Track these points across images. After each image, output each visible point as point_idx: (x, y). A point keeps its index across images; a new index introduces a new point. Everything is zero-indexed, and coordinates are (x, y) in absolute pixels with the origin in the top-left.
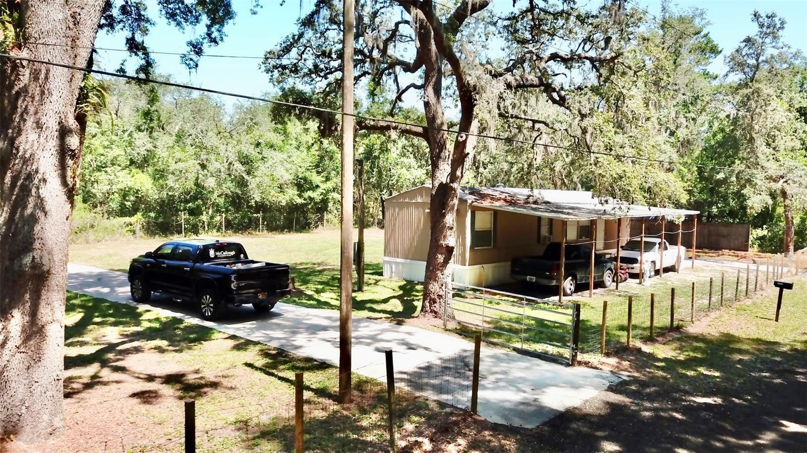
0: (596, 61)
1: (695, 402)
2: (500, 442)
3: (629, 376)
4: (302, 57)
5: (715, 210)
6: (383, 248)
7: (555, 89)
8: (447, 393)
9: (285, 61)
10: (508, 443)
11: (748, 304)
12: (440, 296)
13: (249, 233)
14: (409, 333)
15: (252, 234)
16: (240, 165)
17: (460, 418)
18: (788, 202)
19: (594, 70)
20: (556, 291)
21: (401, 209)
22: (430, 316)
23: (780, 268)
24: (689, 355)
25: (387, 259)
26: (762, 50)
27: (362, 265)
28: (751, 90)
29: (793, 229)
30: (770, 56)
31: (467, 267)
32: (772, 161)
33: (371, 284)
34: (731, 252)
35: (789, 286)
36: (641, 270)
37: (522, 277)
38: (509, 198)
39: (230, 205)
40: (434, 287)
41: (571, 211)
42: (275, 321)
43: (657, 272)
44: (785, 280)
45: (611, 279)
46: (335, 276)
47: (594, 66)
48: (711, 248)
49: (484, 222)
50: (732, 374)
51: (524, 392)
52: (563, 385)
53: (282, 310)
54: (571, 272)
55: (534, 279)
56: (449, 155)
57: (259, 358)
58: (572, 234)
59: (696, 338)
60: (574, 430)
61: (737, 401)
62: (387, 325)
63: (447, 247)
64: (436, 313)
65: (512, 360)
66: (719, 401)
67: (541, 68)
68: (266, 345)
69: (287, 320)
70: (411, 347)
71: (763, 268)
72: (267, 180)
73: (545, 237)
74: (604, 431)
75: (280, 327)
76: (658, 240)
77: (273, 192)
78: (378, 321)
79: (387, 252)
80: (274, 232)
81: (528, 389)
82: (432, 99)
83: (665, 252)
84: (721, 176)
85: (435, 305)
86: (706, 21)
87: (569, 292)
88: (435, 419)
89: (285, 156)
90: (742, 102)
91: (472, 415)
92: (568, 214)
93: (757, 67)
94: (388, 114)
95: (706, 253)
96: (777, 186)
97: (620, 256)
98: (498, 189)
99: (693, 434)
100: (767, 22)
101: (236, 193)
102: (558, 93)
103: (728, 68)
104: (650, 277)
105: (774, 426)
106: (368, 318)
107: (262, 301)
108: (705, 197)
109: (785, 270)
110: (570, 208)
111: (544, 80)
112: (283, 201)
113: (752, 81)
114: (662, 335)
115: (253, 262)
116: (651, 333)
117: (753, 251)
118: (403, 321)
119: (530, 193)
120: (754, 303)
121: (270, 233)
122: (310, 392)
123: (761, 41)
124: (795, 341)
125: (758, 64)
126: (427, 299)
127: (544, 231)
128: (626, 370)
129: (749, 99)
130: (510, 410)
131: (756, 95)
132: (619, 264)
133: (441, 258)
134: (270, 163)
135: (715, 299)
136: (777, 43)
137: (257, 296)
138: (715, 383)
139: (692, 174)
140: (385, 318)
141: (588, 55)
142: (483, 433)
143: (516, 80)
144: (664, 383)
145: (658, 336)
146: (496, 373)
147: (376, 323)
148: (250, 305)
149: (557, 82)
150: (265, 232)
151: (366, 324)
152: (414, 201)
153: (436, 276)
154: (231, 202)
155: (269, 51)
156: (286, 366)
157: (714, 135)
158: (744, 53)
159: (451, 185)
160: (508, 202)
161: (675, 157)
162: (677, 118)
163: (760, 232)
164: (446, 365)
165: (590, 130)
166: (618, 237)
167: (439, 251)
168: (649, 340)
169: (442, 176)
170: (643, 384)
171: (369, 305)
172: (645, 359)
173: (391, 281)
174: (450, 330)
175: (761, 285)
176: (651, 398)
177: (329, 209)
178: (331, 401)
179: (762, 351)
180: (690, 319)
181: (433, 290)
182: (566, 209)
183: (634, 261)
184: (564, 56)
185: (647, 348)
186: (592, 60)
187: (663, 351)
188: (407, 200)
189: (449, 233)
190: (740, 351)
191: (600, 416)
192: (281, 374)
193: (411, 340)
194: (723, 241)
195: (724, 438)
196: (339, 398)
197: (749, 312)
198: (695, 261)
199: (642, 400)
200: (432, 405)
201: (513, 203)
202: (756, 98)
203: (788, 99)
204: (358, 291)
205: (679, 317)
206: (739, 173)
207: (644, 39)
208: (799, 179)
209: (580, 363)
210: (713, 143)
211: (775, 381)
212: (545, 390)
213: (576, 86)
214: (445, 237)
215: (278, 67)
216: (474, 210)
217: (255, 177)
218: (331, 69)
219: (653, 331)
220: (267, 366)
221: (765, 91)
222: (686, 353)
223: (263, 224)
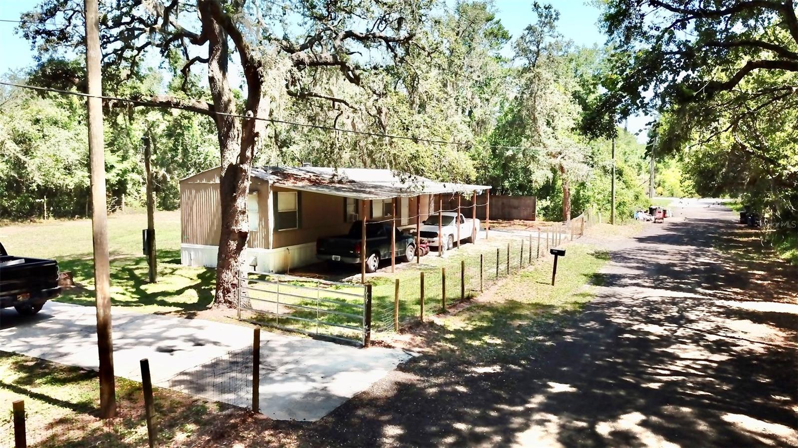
0: (390, 41)
1: (476, 373)
2: (280, 441)
3: (419, 352)
4: (70, 23)
5: (507, 184)
6: (180, 234)
7: (349, 67)
8: (229, 392)
9: (49, 25)
10: (289, 441)
11: (531, 270)
12: (234, 285)
13: (31, 221)
14: (200, 328)
15: (35, 222)
16: (14, 144)
17: (238, 420)
18: (564, 176)
19: (389, 50)
20: (357, 269)
21: (197, 191)
22: (224, 306)
23: (558, 235)
24: (475, 325)
25: (185, 245)
26: (541, 38)
27: (154, 253)
28: (533, 74)
29: (569, 200)
30: (548, 44)
31: (271, 250)
32: (552, 139)
33: (166, 274)
34: (521, 222)
35: (562, 253)
36: (440, 243)
37: (328, 257)
38: (314, 178)
39: (6, 190)
40: (228, 276)
41: (373, 190)
42: (42, 325)
43: (455, 244)
44: (559, 248)
45: (413, 254)
46: (126, 267)
47: (388, 46)
48: (504, 219)
49: (287, 203)
50: (512, 340)
51: (314, 381)
52: (354, 369)
53: (54, 311)
54: (373, 249)
55: (339, 258)
56: (238, 135)
57: (13, 372)
58: (377, 213)
59: (484, 307)
60: (359, 417)
61: (513, 367)
62: (175, 319)
63: (240, 232)
64: (230, 303)
65: (306, 347)
66: (497, 368)
67: (336, 46)
68: (23, 355)
69: (57, 322)
70: (198, 343)
71: (544, 235)
72: (50, 162)
73: (351, 215)
74: (388, 414)
75: (46, 332)
76: (455, 215)
77: (58, 175)
78: (167, 315)
79: (185, 238)
80: (62, 219)
81: (317, 378)
82: (218, 75)
83: (462, 225)
84: (509, 153)
85: (229, 294)
86: (496, 8)
87: (373, 268)
88: (211, 424)
89: (71, 134)
90: (526, 84)
91: (253, 415)
92: (370, 193)
93: (538, 53)
94: (179, 89)
95: (500, 223)
96: (556, 162)
97: (420, 230)
98: (303, 168)
99: (472, 406)
100: (544, 12)
101: (11, 176)
102: (352, 71)
103: (514, 54)
104: (448, 249)
105: (542, 389)
106: (156, 313)
107: (23, 303)
108: (497, 173)
109: (563, 236)
110: (373, 187)
111: (338, 58)
112: (71, 184)
113: (534, 66)
114: (454, 306)
115: (13, 258)
116: (444, 305)
117: (539, 219)
118: (195, 314)
119: (334, 172)
120: (536, 270)
121: (58, 220)
122: (68, 409)
123: (540, 30)
124: (566, 303)
125: (539, 51)
126: (220, 289)
127: (351, 209)
128: (418, 346)
129: (531, 83)
130: (296, 403)
131: (537, 78)
132: (419, 238)
133: (233, 245)
134: (53, 141)
135: (503, 267)
136: (553, 32)
137: (17, 298)
138: (496, 351)
139: (486, 151)
140: (175, 312)
141: (383, 34)
142: (262, 434)
143: (310, 57)
144: (451, 356)
145: (450, 308)
146: (287, 363)
147: (163, 319)
148: (12, 308)
149: (351, 61)
150: (51, 219)
151: (151, 321)
152: (211, 182)
153: (229, 264)
154: (6, 186)
155: (25, 12)
156: (44, 380)
157: (506, 115)
158: (527, 40)
159: (241, 166)
160: (312, 182)
161: (471, 135)
162: (473, 98)
163: (545, 203)
164: (235, 360)
165: (384, 110)
166: (418, 213)
167: (231, 237)
168: (442, 312)
169: (231, 156)
170: (431, 359)
171: (159, 298)
172: (436, 332)
173: (190, 269)
174: (244, 321)
175: (543, 252)
176: (437, 373)
177: (128, 191)
178: (92, 417)
179: (539, 314)
180: (479, 289)
181: (226, 279)
182: (369, 188)
183: (433, 235)
184: (359, 34)
185: (439, 321)
186: (387, 40)
187: (454, 322)
188: (204, 182)
189: (241, 218)
190: (520, 317)
191: (387, 398)
192: (35, 390)
193: (200, 335)
194: (515, 212)
195: (499, 406)
196: (102, 413)
197: (531, 278)
198: (490, 232)
199: (428, 376)
200: (213, 408)
201: (317, 183)
202: (537, 82)
203: (563, 84)
204: (150, 283)
205: (471, 287)
206: (524, 150)
207: (436, 22)
208: (574, 155)
209: (373, 343)
210: (504, 122)
211: (547, 343)
212: (335, 376)
213: (372, 66)
214: (237, 222)
215: (42, 33)
216: (276, 191)
217: (33, 157)
218: (108, 38)
219: (446, 303)
220: (21, 381)
221: (544, 76)
222: (474, 323)
223: (48, 209)
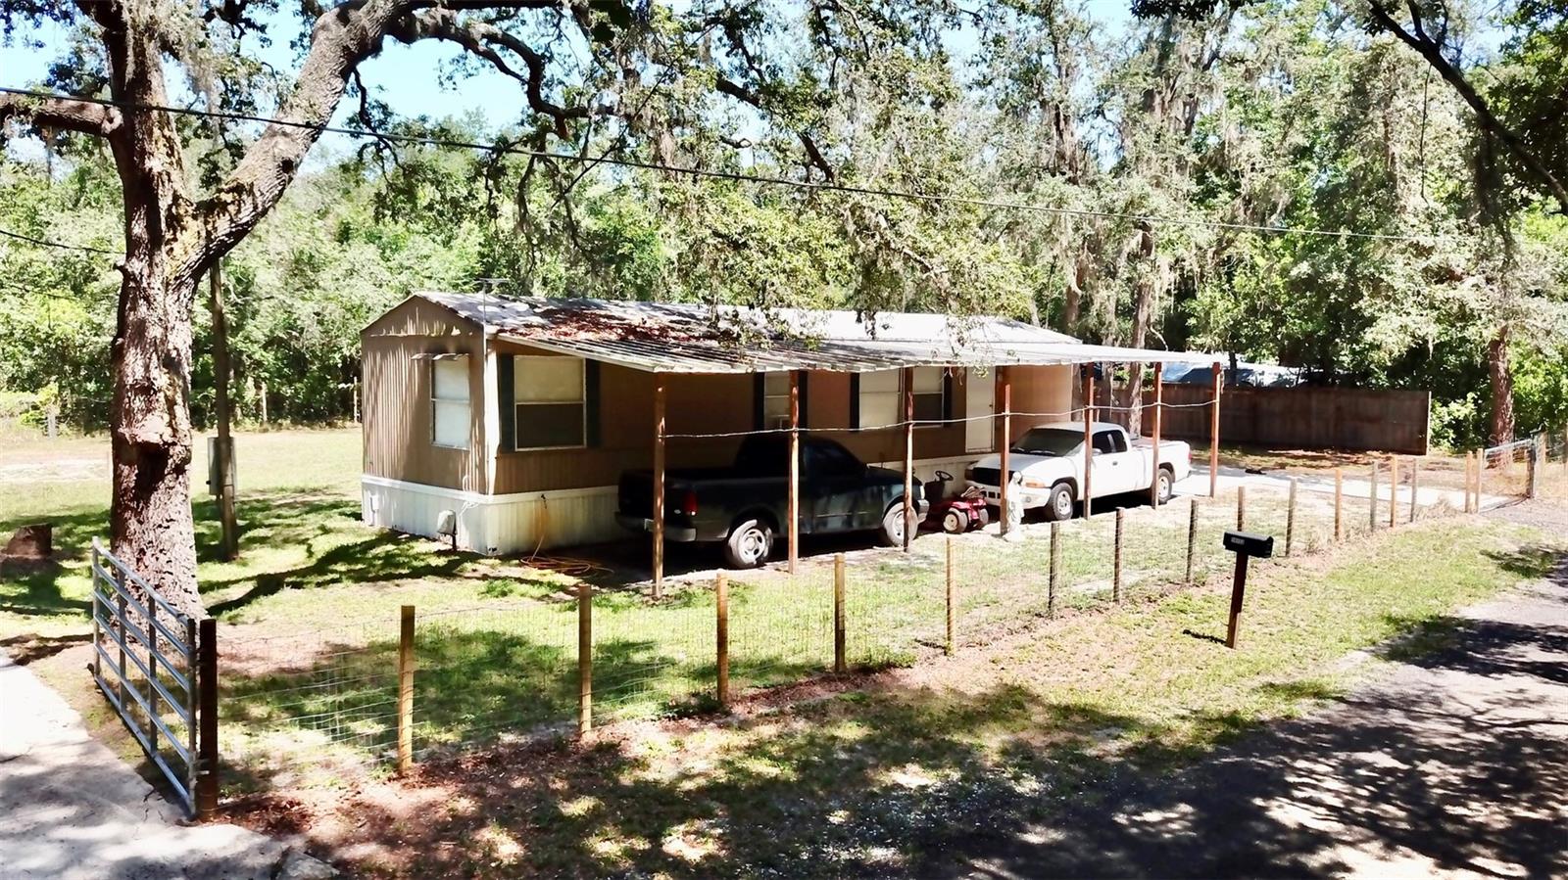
13: (328, 424)
25: (367, 478)
31: (490, 498)
34: (1383, 458)
35: (1262, 548)
37: (635, 522)
48: (1341, 448)
49: (552, 383)
63: (139, 443)
79: (367, 462)
87: (746, 559)
95: (1317, 459)
117: (1436, 452)
127: (779, 406)
152: (403, 334)
163: (1458, 410)
188: (393, 333)
189: (137, 404)
194: (1370, 431)
201: (649, 336)
216: (509, 353)
